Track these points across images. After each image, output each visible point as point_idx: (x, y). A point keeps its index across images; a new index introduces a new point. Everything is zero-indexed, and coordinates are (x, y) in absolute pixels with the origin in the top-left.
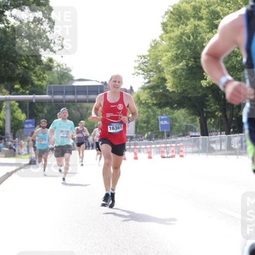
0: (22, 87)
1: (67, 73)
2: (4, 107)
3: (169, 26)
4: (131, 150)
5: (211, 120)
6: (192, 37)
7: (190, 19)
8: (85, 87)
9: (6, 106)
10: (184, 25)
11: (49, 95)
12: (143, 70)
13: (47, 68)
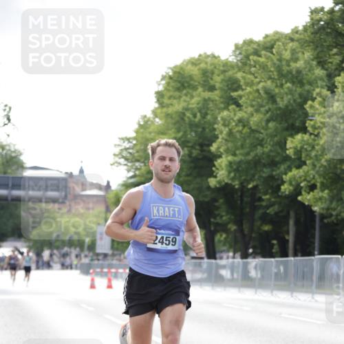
3: (166, 97)
5: (221, 236)
6: (198, 115)
7: (197, 89)
10: (189, 96)
12: (126, 159)
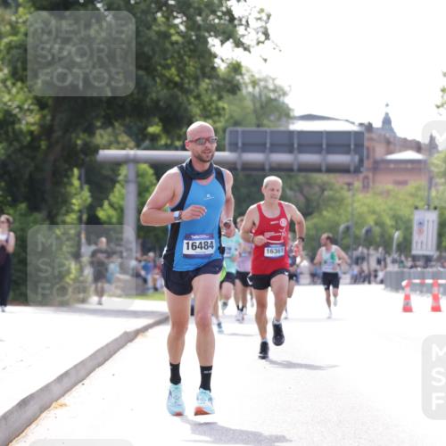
0: (166, 130)
1: (275, 100)
2: (121, 178)
4: (425, 289)
8: (319, 134)
9: (126, 176)
11: (231, 151)
13: (229, 86)
